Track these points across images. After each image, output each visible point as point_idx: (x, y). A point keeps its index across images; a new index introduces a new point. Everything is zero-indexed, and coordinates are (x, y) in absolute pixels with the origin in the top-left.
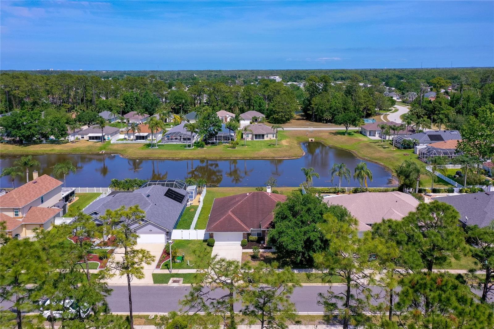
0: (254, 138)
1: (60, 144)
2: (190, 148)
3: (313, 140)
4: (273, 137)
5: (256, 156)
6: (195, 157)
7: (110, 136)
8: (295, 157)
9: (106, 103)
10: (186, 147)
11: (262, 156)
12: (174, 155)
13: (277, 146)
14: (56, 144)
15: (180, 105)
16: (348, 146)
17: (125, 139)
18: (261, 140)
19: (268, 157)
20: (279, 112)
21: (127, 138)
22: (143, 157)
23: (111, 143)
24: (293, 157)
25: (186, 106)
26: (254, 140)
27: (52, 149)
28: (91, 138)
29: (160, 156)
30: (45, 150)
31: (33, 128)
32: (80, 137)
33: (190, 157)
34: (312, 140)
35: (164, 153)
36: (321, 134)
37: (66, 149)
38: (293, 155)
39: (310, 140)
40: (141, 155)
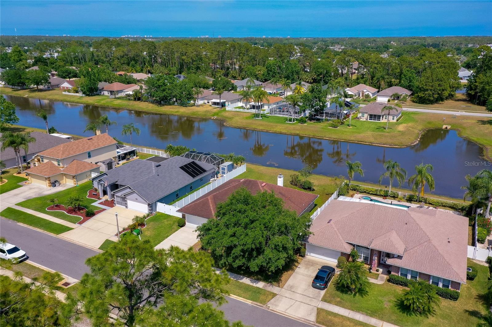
0: (369, 118)
1: (187, 107)
2: (291, 122)
3: (449, 127)
4: (393, 119)
5: (352, 138)
6: (289, 132)
7: (230, 103)
8: (398, 146)
9: (253, 70)
10: (287, 121)
11: (359, 140)
12: (269, 127)
13: (387, 130)
14: (184, 106)
15: (321, 76)
16: (486, 140)
17: (242, 107)
18: (376, 121)
19: (366, 142)
20: (427, 90)
21: (244, 106)
22: (241, 126)
23: (226, 110)
24: (396, 145)
25: (327, 77)
26: (368, 120)
27: (178, 111)
28: (215, 103)
29: (256, 128)
30: (172, 111)
31: (167, 91)
32: (206, 101)
33: (284, 131)
34: (446, 128)
35: (261, 125)
36: (465, 121)
37: (188, 112)
38: (397, 143)
39: (444, 127)
40: (241, 124)
